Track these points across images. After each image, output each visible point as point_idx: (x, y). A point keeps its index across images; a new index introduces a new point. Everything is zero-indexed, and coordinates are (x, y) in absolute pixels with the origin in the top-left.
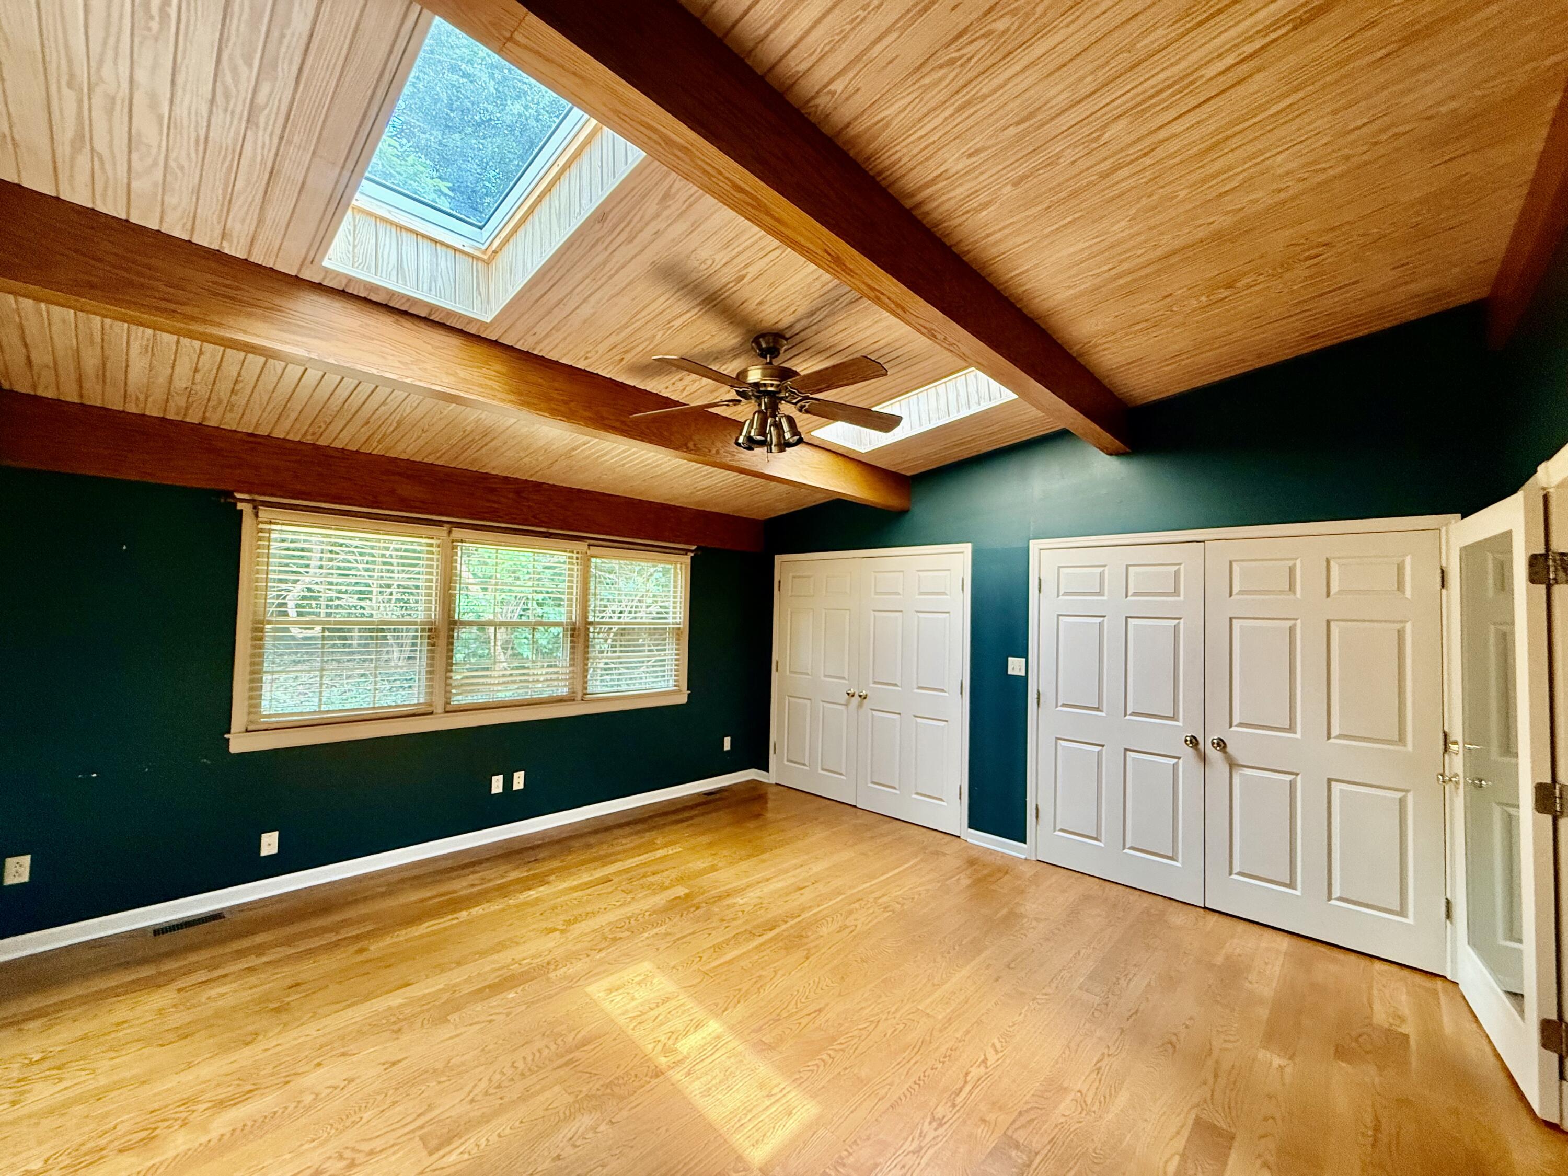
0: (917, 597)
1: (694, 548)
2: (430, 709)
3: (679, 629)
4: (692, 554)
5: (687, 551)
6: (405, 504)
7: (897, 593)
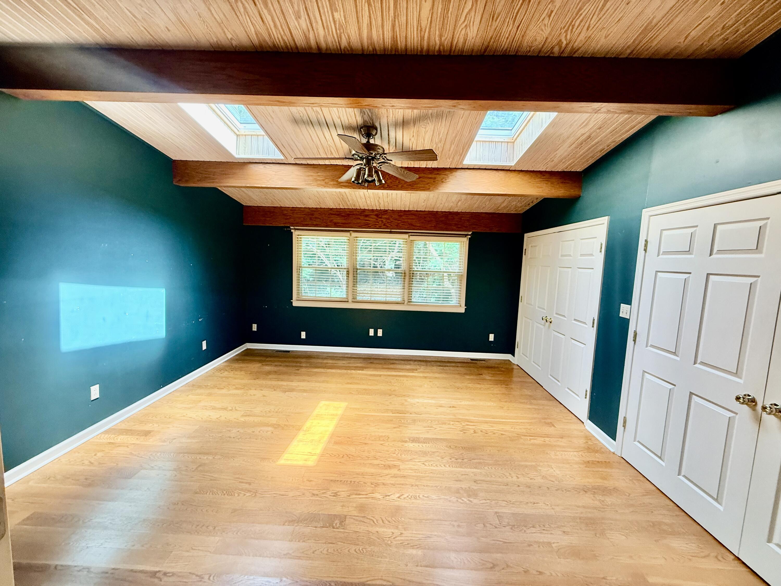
0: (580, 258)
1: (470, 233)
2: (347, 300)
3: (462, 275)
4: (470, 237)
5: (466, 235)
6: (336, 225)
7: (570, 256)
